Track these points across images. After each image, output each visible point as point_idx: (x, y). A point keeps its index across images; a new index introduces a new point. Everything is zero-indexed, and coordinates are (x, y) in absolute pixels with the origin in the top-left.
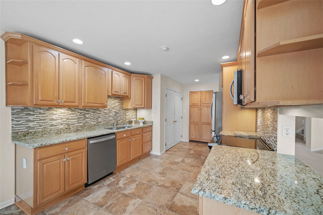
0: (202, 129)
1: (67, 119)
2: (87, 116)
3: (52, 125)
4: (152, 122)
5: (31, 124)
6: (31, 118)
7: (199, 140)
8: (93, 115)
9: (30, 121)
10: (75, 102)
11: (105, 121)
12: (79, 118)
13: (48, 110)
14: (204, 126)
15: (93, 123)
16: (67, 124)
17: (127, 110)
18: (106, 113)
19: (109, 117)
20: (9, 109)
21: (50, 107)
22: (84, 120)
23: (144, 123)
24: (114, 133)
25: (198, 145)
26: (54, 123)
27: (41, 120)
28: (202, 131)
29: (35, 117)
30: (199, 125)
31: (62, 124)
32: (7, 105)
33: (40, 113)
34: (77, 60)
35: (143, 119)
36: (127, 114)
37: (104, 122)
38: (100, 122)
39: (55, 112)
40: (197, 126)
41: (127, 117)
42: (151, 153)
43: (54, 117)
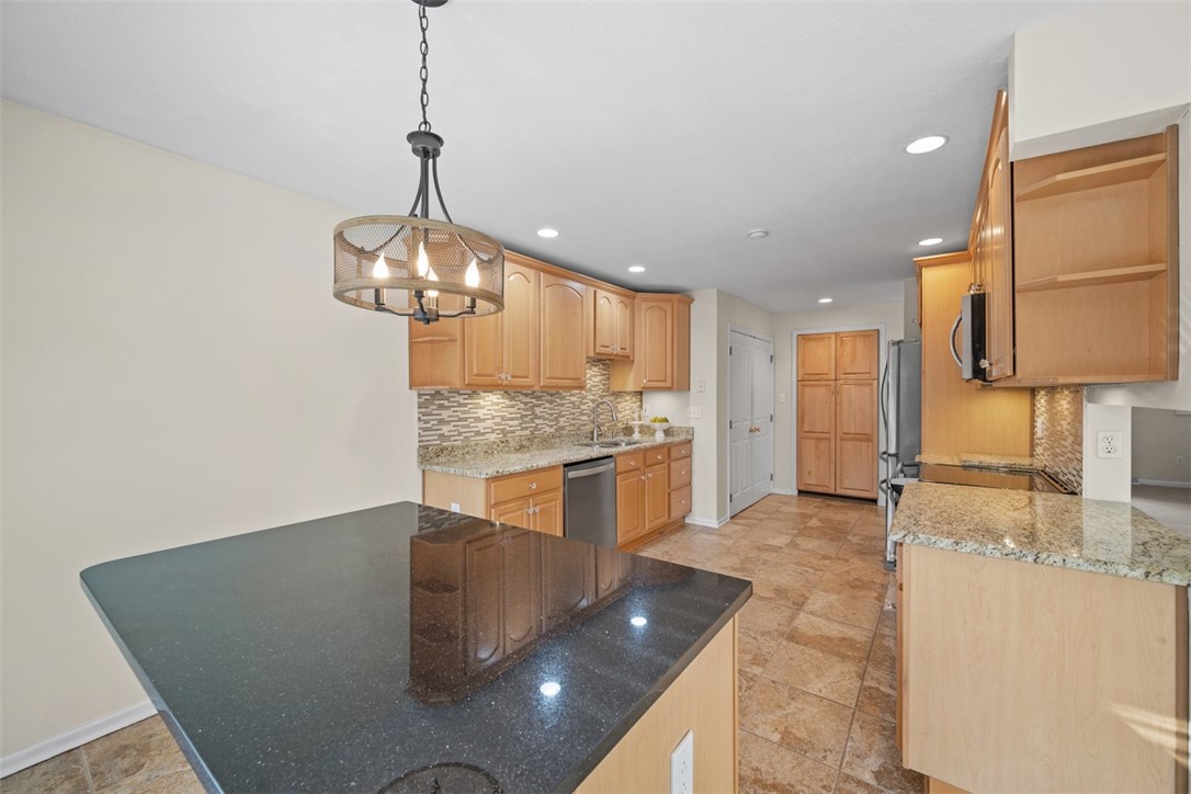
0: (841, 455)
1: (503, 418)
2: (538, 410)
3: (478, 433)
4: (691, 431)
5: (445, 429)
6: (445, 414)
7: (832, 491)
8: (550, 409)
9: (442, 422)
10: (527, 377)
11: (574, 425)
12: (523, 416)
13: (470, 396)
14: (849, 445)
15: (547, 429)
16: (503, 431)
17: (618, 394)
18: (573, 403)
19: (582, 414)
20: (414, 394)
21: (474, 389)
22: (532, 422)
23: (667, 432)
24: (611, 456)
25: (831, 506)
26: (481, 426)
27: (460, 420)
28: (841, 462)
29: (450, 413)
30: (833, 440)
31: (493, 432)
32: (410, 388)
33: (460, 405)
35: (666, 420)
36: (620, 406)
37: (571, 428)
38: (563, 428)
39: (482, 402)
40: (823, 445)
41: (620, 416)
42: (687, 521)
43: (481, 413)
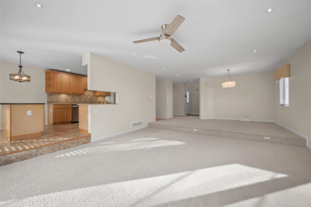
1: (66, 98)
2: (75, 98)
3: (60, 100)
5: (53, 99)
6: (53, 97)
8: (78, 98)
9: (52, 98)
12: (71, 98)
13: (59, 94)
15: (78, 101)
16: (66, 100)
17: (98, 96)
18: (85, 97)
19: (87, 99)
20: (47, 94)
22: (74, 99)
26: (61, 99)
27: (56, 98)
29: (54, 97)
31: (64, 100)
32: (46, 92)
33: (56, 96)
34: (69, 76)
36: (98, 99)
38: (82, 101)
39: (61, 96)
41: (98, 100)
43: (61, 97)
